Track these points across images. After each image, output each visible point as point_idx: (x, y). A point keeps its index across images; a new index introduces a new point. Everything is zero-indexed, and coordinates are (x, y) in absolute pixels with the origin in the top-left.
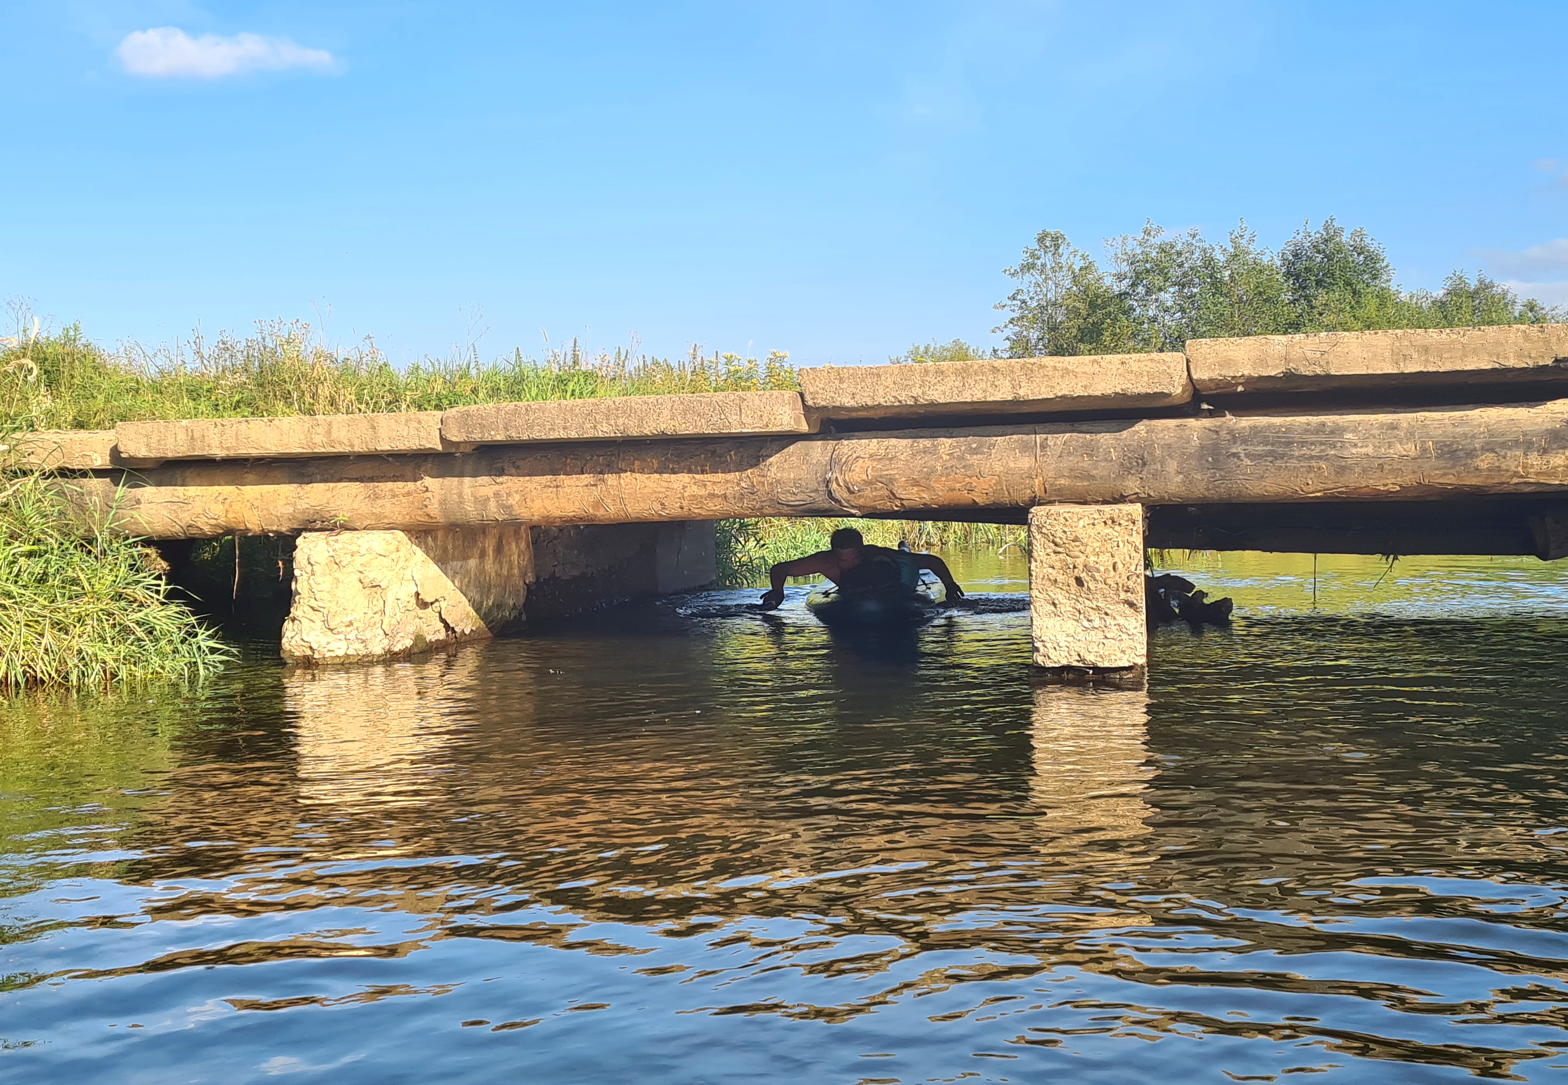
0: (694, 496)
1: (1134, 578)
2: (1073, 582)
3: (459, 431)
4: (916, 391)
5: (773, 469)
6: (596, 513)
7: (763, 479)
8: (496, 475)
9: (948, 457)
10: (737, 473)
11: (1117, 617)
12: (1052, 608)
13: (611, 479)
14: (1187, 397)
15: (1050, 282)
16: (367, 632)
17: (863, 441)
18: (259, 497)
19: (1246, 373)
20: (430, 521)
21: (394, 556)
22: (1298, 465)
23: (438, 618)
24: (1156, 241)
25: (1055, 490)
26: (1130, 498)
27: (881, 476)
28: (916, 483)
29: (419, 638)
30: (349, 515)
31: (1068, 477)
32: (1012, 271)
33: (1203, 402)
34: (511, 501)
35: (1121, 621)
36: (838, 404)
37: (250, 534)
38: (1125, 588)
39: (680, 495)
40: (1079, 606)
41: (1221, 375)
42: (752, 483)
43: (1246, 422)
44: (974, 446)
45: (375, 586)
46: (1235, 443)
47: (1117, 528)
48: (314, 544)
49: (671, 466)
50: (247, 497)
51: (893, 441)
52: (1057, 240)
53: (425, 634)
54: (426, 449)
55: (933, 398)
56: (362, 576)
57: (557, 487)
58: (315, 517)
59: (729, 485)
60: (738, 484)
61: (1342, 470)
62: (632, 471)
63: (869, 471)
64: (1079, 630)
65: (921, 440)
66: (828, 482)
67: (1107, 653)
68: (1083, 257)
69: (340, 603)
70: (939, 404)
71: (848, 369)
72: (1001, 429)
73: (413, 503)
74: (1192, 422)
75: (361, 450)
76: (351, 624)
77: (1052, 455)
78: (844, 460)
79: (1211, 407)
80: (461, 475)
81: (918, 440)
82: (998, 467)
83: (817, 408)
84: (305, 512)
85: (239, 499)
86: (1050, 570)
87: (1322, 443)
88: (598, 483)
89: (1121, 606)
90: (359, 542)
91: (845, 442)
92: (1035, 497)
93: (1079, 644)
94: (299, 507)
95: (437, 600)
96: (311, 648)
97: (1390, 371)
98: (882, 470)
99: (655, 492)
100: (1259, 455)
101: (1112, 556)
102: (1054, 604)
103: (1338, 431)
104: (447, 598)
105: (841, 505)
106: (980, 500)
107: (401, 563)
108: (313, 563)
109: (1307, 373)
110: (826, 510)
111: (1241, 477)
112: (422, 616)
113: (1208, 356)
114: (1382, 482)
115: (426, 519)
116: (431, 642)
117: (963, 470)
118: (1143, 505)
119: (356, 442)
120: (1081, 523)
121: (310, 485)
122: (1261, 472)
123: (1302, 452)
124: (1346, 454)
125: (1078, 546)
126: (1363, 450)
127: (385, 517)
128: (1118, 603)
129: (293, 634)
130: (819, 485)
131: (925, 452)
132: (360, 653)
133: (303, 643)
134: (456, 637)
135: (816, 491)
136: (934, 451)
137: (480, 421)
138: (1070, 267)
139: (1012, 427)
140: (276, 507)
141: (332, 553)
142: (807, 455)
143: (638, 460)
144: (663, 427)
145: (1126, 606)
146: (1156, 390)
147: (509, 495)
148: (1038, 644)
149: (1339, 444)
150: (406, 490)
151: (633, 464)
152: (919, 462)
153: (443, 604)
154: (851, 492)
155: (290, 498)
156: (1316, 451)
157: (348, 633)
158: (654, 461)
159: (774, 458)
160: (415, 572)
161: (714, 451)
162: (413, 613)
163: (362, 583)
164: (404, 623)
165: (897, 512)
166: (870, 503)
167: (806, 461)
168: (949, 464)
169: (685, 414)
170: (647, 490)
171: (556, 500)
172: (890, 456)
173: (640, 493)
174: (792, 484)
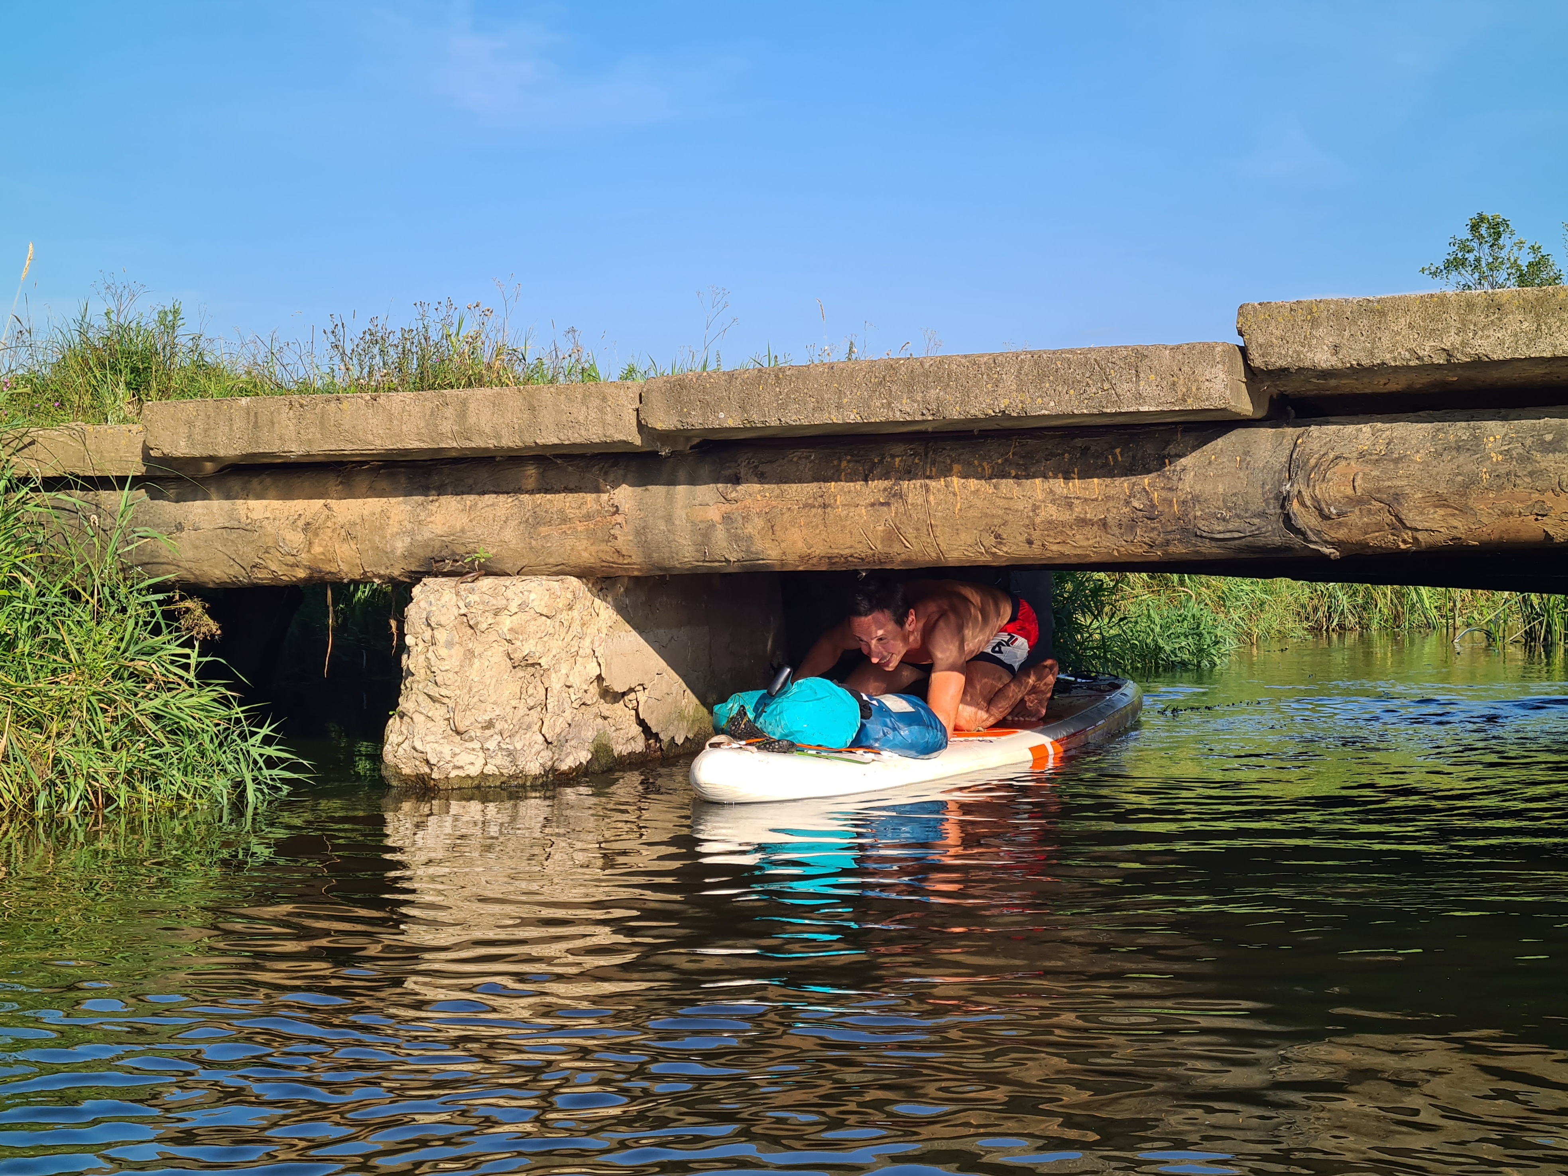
0: (1050, 523)
3: (668, 413)
4: (1450, 340)
5: (1189, 477)
6: (890, 548)
7: (1170, 495)
8: (726, 487)
9: (1500, 457)
10: (1126, 484)
13: (912, 493)
16: (517, 738)
17: (1347, 430)
18: (358, 519)
20: (621, 560)
21: (563, 617)
23: (634, 718)
27: (1379, 490)
28: (1440, 501)
29: (601, 749)
30: (496, 551)
34: (749, 529)
39: (1027, 522)
42: (1151, 500)
44: (1550, 435)
45: (532, 665)
48: (438, 595)
49: (1014, 469)
50: (341, 520)
51: (1401, 430)
53: (613, 746)
54: (615, 444)
55: (1481, 351)
56: (511, 648)
57: (825, 506)
58: (443, 554)
59: (1111, 504)
60: (1127, 503)
63: (1358, 482)
65: (1451, 427)
66: (1284, 500)
69: (475, 690)
70: (1492, 362)
71: (1328, 303)
73: (594, 531)
75: (511, 444)
76: (489, 725)
78: (1313, 462)
80: (671, 485)
81: (1446, 426)
83: (1270, 372)
84: (428, 546)
85: (329, 524)
88: (892, 500)
90: (509, 593)
91: (1314, 432)
94: (419, 538)
95: (632, 690)
96: (427, 762)
98: (1378, 479)
99: (987, 515)
105: (1306, 539)
107: (576, 629)
108: (434, 625)
112: (606, 713)
115: (615, 558)
116: (621, 757)
117: (1528, 480)
121: (437, 500)
127: (551, 555)
129: (401, 739)
130: (1268, 504)
131: (1458, 446)
132: (504, 771)
133: (416, 754)
134: (662, 750)
135: (1262, 515)
136: (1474, 446)
137: (701, 397)
140: (384, 537)
141: (463, 611)
142: (1246, 453)
143: (958, 462)
144: (1003, 403)
147: (746, 519)
150: (584, 509)
152: (1448, 465)
153: (642, 696)
154: (1326, 517)
155: (406, 523)
157: (487, 739)
158: (985, 464)
159: (1189, 457)
160: (597, 644)
161: (1087, 448)
162: (594, 710)
163: (511, 659)
164: (578, 725)
165: (1405, 552)
166: (1357, 536)
167: (1244, 464)
168: (1502, 470)
169: (1042, 382)
170: (971, 513)
171: (821, 527)
172: (1395, 456)
173: (961, 517)
174: (1221, 503)
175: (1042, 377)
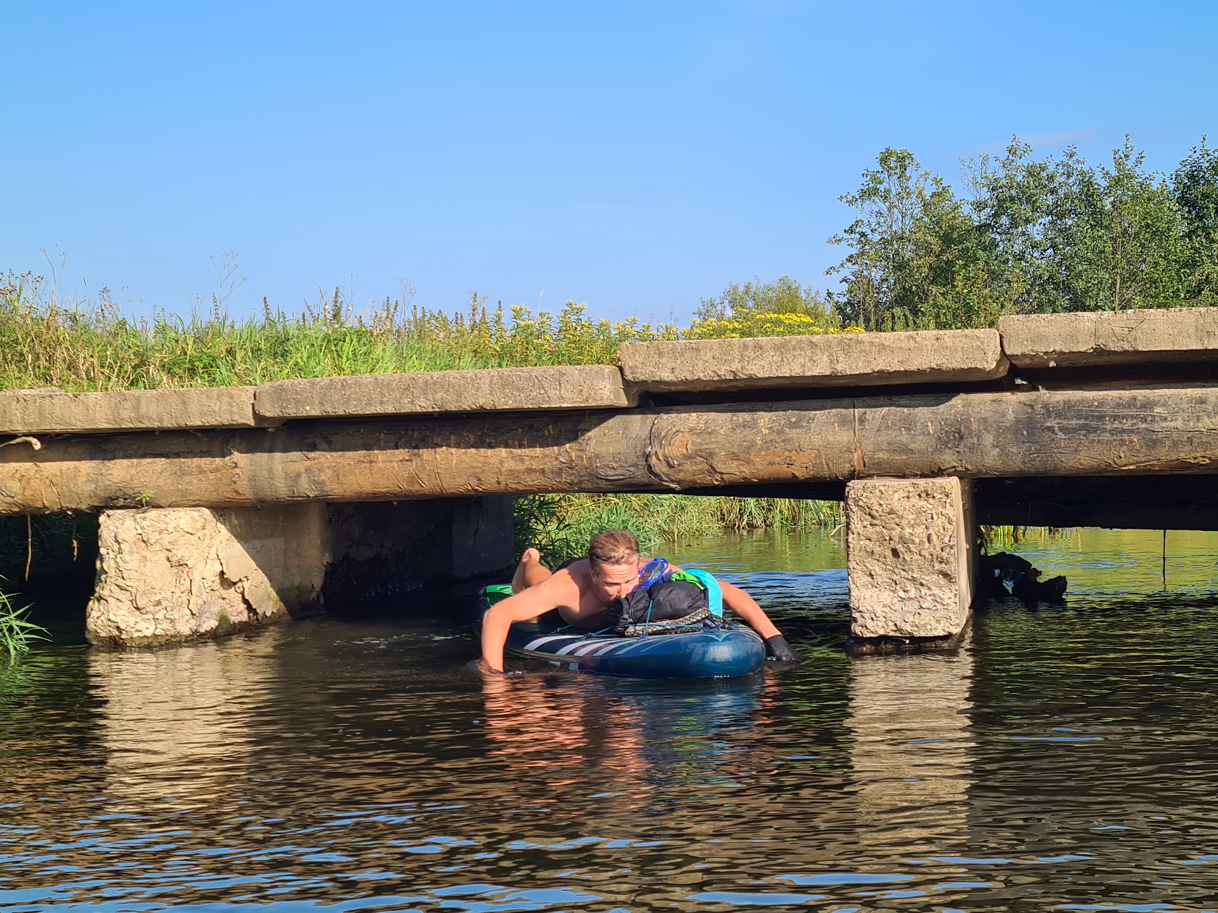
0: (510, 471)
1: (948, 549)
2: (889, 553)
3: (273, 406)
4: (736, 366)
5: (593, 443)
6: (411, 488)
7: (581, 454)
8: (307, 451)
9: (767, 431)
10: (555, 448)
11: (932, 587)
12: (870, 579)
13: (426, 453)
14: (1003, 371)
15: (895, 211)
16: (175, 612)
17: (683, 415)
18: (58, 474)
19: (1058, 349)
20: (238, 497)
21: (200, 534)
22: (1111, 439)
23: (240, 599)
24: (1026, 161)
25: (873, 464)
26: (947, 471)
27: (701, 451)
28: (735, 457)
29: (223, 619)
30: (153, 492)
31: (886, 451)
32: (850, 198)
33: (1017, 377)
34: (323, 477)
35: (936, 591)
36: (657, 379)
37: (47, 512)
38: (939, 559)
39: (497, 470)
40: (895, 577)
41: (1033, 351)
42: (571, 457)
43: (1060, 396)
44: (793, 420)
45: (182, 565)
46: (1049, 417)
47: (931, 500)
48: (120, 522)
49: (488, 441)
50: (46, 473)
51: (713, 415)
52: (903, 160)
53: (230, 617)
54: (238, 424)
55: (752, 372)
56: (170, 554)
57: (371, 462)
58: (118, 494)
59: (546, 459)
60: (557, 459)
61: (1153, 443)
62: (448, 446)
63: (689, 446)
64: (895, 600)
65: (740, 414)
66: (647, 456)
67: (922, 623)
68: (937, 181)
69: (148, 581)
70: (758, 379)
72: (820, 402)
73: (221, 479)
74: (1007, 396)
75: (170, 426)
76: (159, 603)
77: (871, 429)
78: (663, 434)
79: (1025, 383)
80: (271, 450)
81: (738, 414)
82: (817, 441)
83: (636, 383)
84: (107, 489)
85: (38, 476)
86: (867, 542)
87: (1133, 417)
88: (414, 459)
89: (936, 576)
90: (168, 520)
91: (665, 416)
92: (854, 471)
93: (896, 614)
94: (101, 484)
95: (240, 580)
96: (118, 628)
97: (1194, 348)
98: (701, 444)
99: (472, 467)
100: (1073, 429)
101: (927, 528)
102: (871, 575)
103: (1148, 405)
104: (250, 578)
105: (661, 481)
106: (800, 474)
107: (207, 541)
108: (120, 541)
109: (1116, 349)
110: (646, 485)
111: (1056, 450)
112: (224, 596)
113: (1020, 332)
114: (1192, 455)
115: (235, 495)
116: (234, 624)
117: (782, 444)
118: (961, 478)
119: (166, 418)
120: (896, 496)
121: (113, 462)
122: (1075, 445)
123: (1114, 426)
124: (1156, 427)
125: (893, 519)
126: (1173, 424)
127: (192, 494)
128: (933, 573)
129: (99, 614)
130: (638, 459)
131: (744, 426)
132: (168, 633)
133: (110, 624)
134: (257, 619)
135: (636, 465)
136: (753, 425)
137: (294, 396)
138: (920, 193)
139: (831, 400)
140: (77, 484)
141: (140, 531)
142: (626, 429)
143: (454, 434)
144: (481, 402)
145: (940, 576)
146: (970, 366)
147: (321, 470)
148: (856, 615)
149: (1150, 418)
150: (214, 466)
151: (449, 439)
152: (739, 436)
153: (246, 584)
154: (671, 466)
155: (92, 475)
156: (1127, 425)
157: (156, 613)
158: (470, 435)
159: (592, 432)
160: (220, 551)
161: (532, 425)
162: (217, 593)
163: (170, 561)
164: (209, 604)
165: (717, 486)
166: (689, 477)
167: (625, 436)
168: (768, 438)
169: (505, 389)
170: (463, 465)
171: (369, 475)
172: (710, 430)
173: (456, 468)
174: (611, 459)
175: (504, 386)
